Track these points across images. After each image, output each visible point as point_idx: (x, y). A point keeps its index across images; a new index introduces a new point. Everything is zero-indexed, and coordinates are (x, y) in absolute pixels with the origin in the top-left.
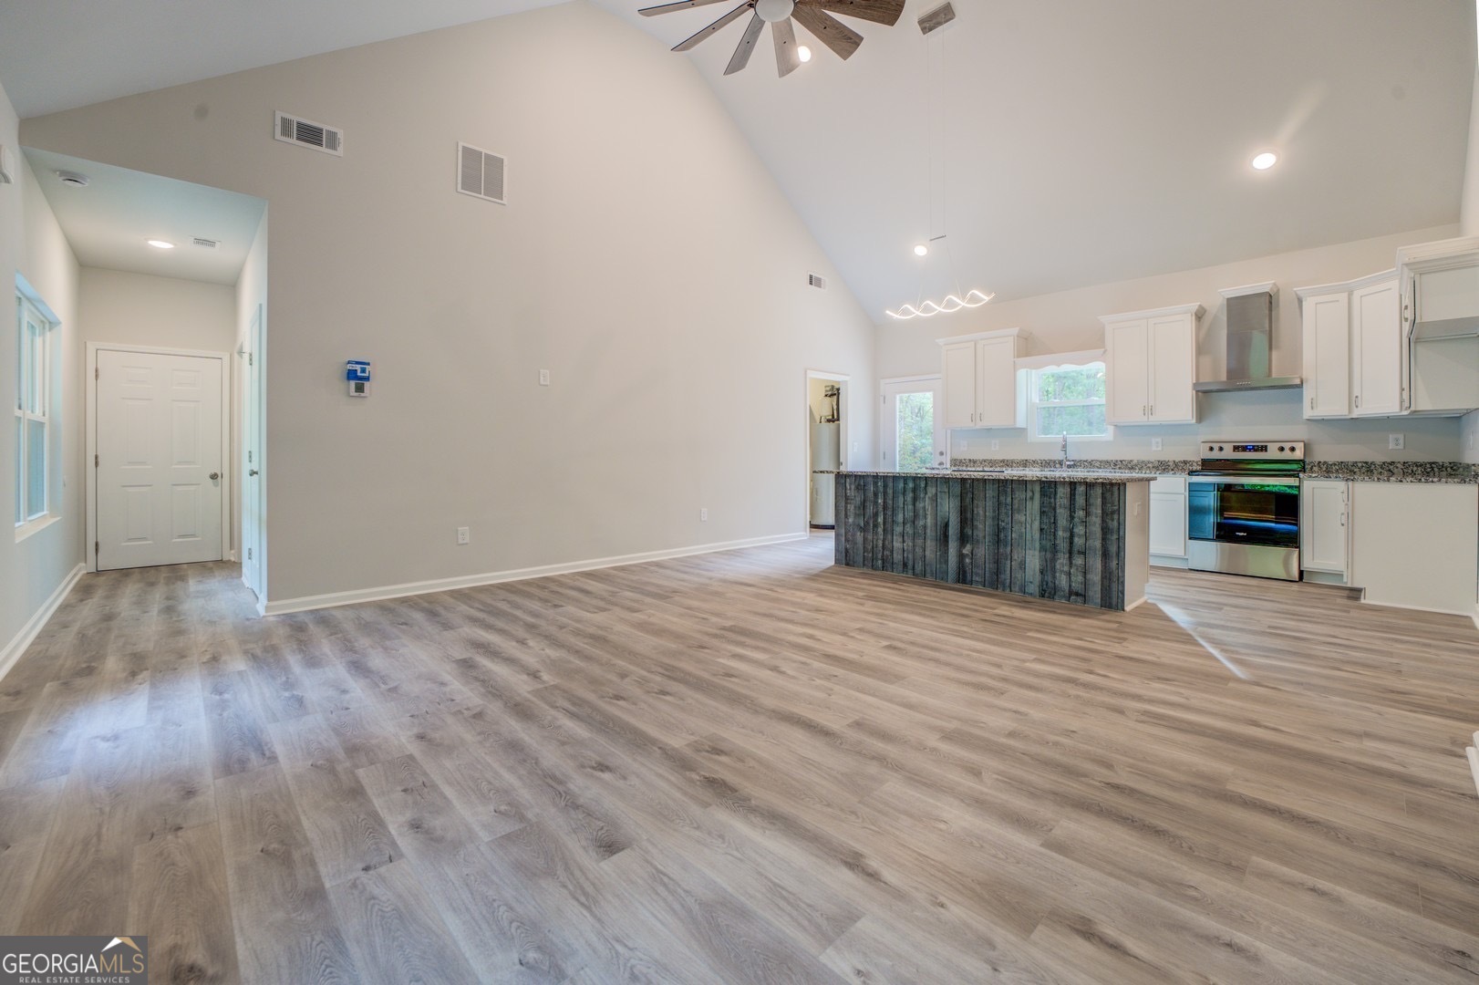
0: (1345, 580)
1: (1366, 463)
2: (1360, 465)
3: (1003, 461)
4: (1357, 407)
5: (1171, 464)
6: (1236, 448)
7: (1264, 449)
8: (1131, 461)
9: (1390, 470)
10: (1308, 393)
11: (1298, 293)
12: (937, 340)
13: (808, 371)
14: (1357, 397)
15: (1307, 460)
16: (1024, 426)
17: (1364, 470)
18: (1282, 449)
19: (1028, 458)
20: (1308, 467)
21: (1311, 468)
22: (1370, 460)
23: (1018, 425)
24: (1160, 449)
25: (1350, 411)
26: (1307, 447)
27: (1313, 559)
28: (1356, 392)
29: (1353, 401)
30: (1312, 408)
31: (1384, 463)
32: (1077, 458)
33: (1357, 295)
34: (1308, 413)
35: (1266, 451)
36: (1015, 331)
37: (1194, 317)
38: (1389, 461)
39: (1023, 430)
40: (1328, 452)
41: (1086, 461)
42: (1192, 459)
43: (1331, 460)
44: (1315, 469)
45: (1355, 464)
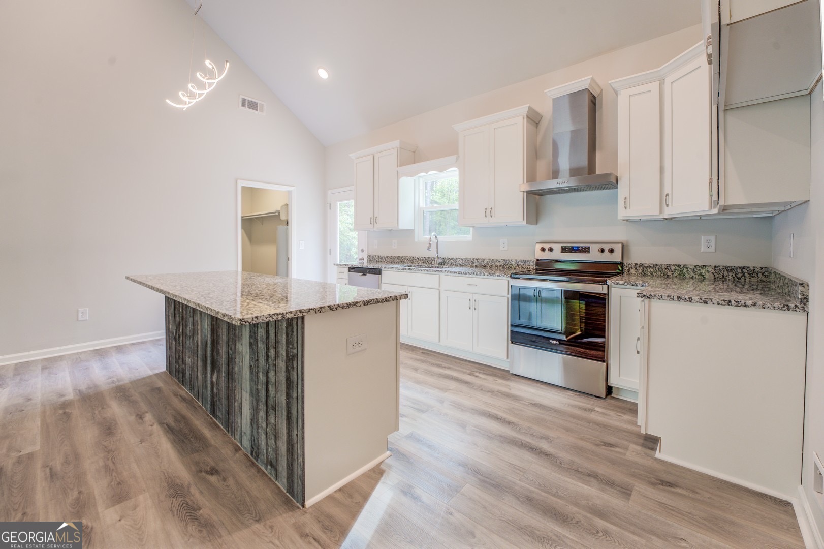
0: (640, 420)
1: (679, 266)
2: (673, 268)
3: (398, 258)
4: (667, 206)
5: (513, 263)
6: (564, 249)
7: (586, 250)
8: (484, 259)
9: (701, 274)
10: (622, 190)
11: (614, 86)
12: (350, 155)
13: (238, 180)
14: (667, 195)
15: (626, 262)
16: (412, 228)
17: (676, 273)
18: (602, 251)
19: (414, 256)
20: (626, 269)
21: (629, 270)
22: (682, 263)
23: (401, 227)
24: (506, 248)
25: (661, 211)
26: (624, 247)
27: (619, 377)
28: (667, 190)
29: (664, 199)
30: (625, 208)
31: (696, 266)
32: (446, 256)
33: (668, 81)
34: (622, 214)
35: (589, 252)
36: (396, 143)
37: (525, 120)
38: (701, 264)
39: (412, 231)
40: (641, 254)
41: (452, 259)
42: (529, 259)
43: (647, 261)
44: (633, 271)
45: (668, 267)
